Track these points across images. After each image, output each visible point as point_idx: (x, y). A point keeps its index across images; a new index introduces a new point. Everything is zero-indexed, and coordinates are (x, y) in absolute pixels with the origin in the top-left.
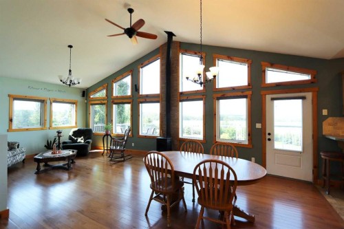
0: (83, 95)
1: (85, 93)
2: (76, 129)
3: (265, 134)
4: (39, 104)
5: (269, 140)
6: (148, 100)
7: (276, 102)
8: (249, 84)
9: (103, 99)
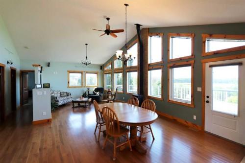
0: (101, 69)
1: (102, 67)
2: (96, 88)
3: (204, 97)
4: (80, 74)
5: (208, 102)
6: (131, 70)
7: (214, 68)
8: (192, 54)
9: (110, 71)
